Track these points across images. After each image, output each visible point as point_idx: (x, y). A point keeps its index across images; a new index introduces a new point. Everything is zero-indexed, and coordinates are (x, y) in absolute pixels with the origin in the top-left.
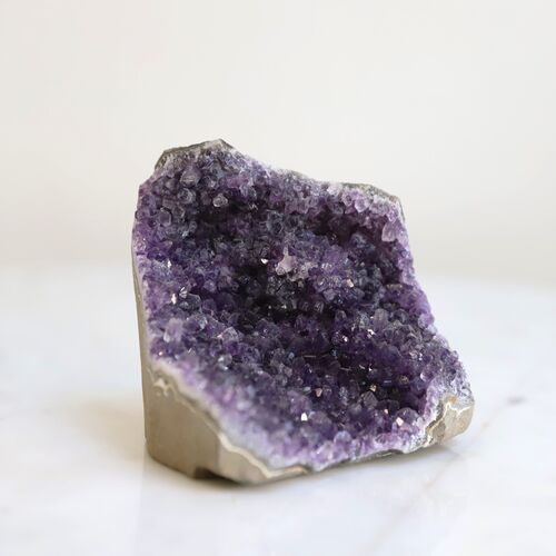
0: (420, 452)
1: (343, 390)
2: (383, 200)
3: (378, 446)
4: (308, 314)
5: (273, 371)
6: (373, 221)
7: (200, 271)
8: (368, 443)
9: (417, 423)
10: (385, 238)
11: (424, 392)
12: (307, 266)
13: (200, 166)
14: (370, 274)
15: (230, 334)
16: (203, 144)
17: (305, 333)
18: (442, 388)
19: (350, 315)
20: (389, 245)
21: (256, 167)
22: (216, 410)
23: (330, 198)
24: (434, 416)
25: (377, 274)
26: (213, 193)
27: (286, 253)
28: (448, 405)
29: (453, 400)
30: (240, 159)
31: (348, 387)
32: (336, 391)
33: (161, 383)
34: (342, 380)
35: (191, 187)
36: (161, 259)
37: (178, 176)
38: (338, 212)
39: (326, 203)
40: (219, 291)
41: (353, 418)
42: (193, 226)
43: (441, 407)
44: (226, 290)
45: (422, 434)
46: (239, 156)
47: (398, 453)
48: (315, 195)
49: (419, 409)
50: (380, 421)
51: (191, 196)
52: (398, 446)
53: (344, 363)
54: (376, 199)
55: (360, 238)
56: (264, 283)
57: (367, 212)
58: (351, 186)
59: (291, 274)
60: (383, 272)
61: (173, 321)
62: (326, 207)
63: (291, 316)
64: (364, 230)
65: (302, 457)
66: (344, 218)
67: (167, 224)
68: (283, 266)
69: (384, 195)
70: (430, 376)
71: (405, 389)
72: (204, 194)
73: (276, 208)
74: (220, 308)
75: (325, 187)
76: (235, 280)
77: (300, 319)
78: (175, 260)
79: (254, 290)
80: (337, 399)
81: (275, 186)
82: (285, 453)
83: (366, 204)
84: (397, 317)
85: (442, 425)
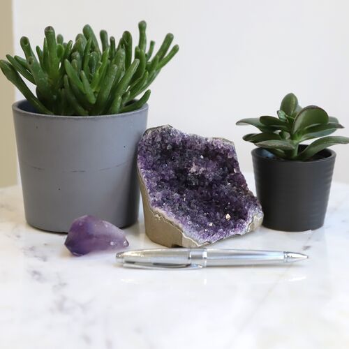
0: (246, 234)
1: (218, 214)
2: (228, 143)
3: (232, 233)
4: (203, 186)
5: (193, 208)
6: (224, 151)
7: (163, 173)
8: (229, 232)
9: (245, 224)
10: (229, 157)
11: (247, 213)
12: (202, 169)
13: (162, 135)
14: (224, 170)
15: (176, 195)
16: (162, 126)
17: (202, 193)
18: (253, 211)
19: (217, 186)
20: (231, 160)
21: (182, 134)
22: (180, 225)
23: (208, 143)
24: (251, 221)
25: (226, 170)
26: (167, 145)
27: (194, 165)
28: (255, 217)
29: (257, 215)
30: (176, 131)
31: (219, 212)
32: (215, 214)
33: (157, 216)
34: (217, 210)
35: (159, 143)
36: (149, 169)
37: (153, 139)
38: (211, 149)
39: (207, 145)
40: (170, 180)
41: (223, 224)
42: (159, 156)
43: (253, 217)
44: (173, 179)
45: (246, 228)
46: (175, 130)
47: (239, 235)
48: (203, 143)
49: (245, 219)
50: (232, 224)
51: (159, 146)
52: (239, 233)
53: (217, 204)
54: (225, 143)
55: (220, 158)
56: (187, 176)
57: (222, 148)
58: (216, 139)
59: (196, 172)
60: (228, 169)
61: (158, 193)
62: (207, 147)
63: (196, 187)
64: (221, 154)
65: (208, 239)
66: (214, 150)
67: (150, 156)
68: (193, 169)
69: (228, 141)
70: (249, 207)
71: (240, 212)
72: (163, 145)
73: (189, 148)
74: (171, 186)
75: (206, 139)
76: (176, 175)
77: (200, 188)
78: (154, 169)
79: (183, 179)
80: (216, 217)
81: (189, 140)
82: (204, 238)
83: (222, 145)
84: (234, 185)
85: (253, 224)
